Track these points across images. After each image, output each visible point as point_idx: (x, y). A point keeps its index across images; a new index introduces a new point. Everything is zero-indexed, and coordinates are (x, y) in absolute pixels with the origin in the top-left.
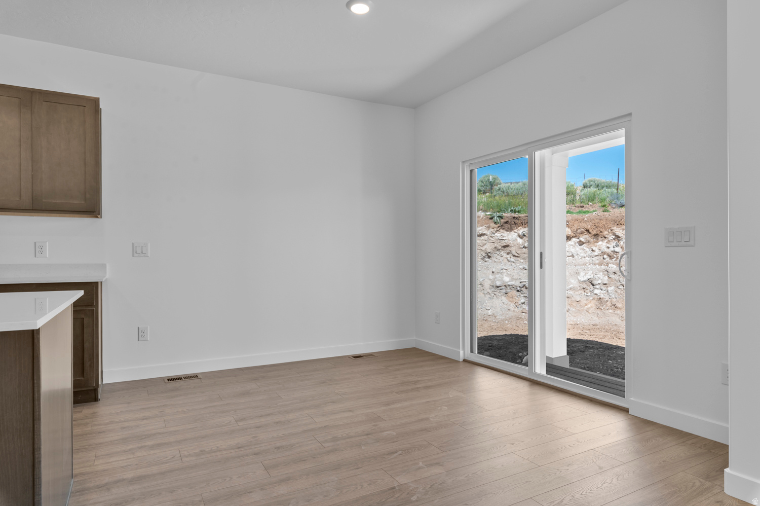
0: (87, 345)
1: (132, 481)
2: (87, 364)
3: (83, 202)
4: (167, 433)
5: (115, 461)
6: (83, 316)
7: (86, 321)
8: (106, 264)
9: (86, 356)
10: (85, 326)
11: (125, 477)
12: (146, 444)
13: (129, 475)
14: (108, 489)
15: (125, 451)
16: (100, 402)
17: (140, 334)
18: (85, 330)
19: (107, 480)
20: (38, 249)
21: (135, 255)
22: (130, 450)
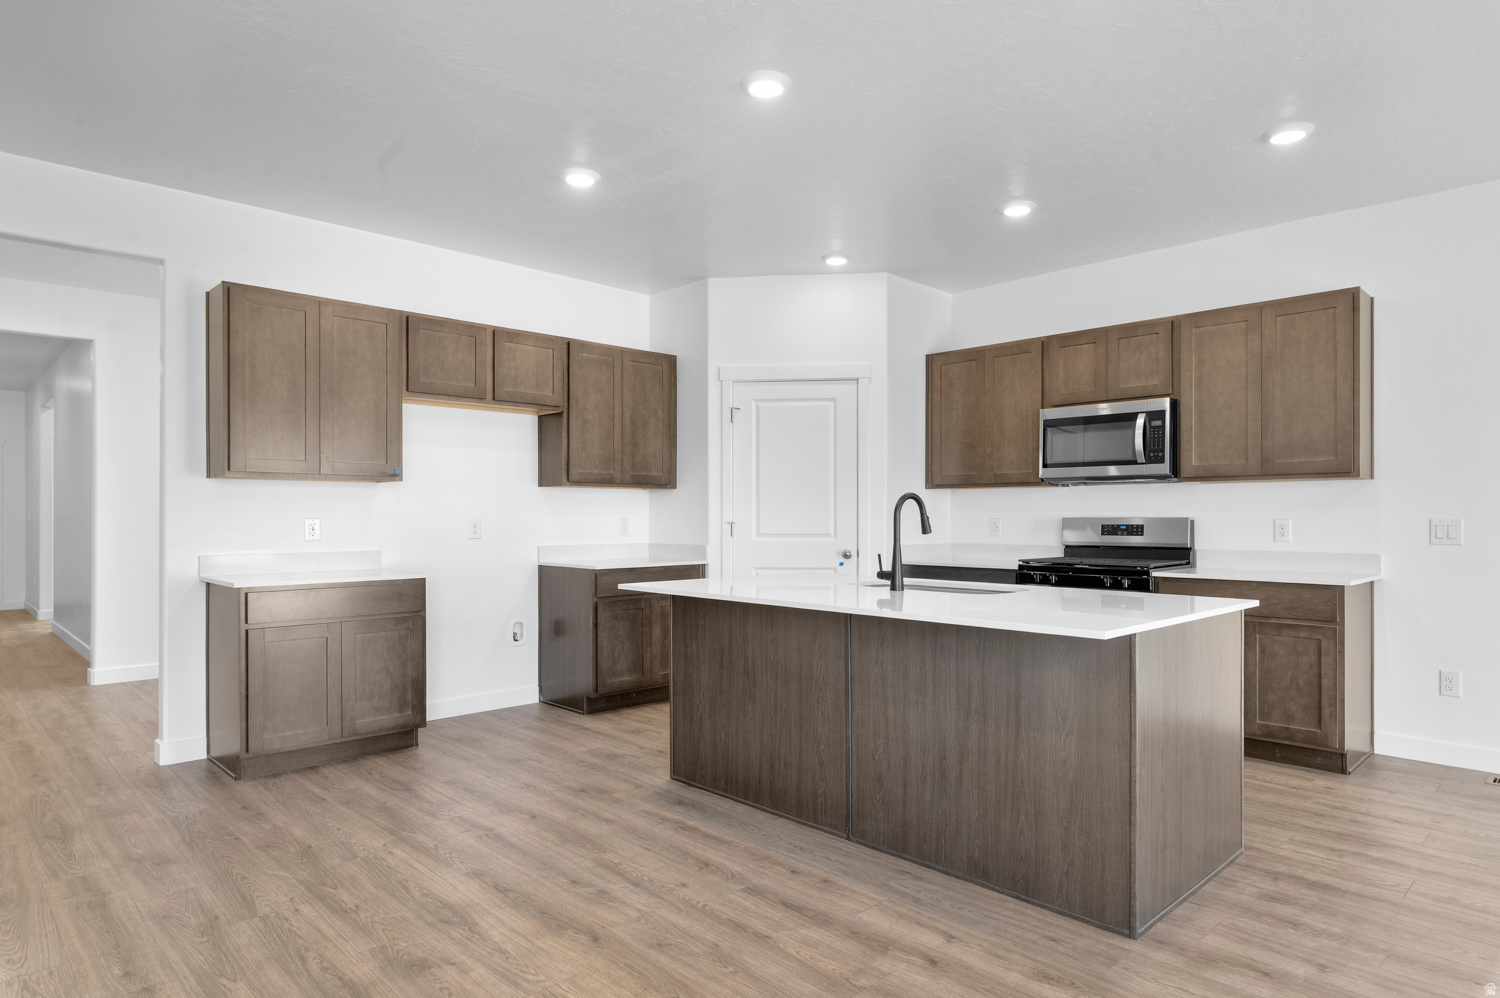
0: (1325, 681)
1: (1311, 885)
2: (1326, 712)
3: (1333, 459)
4: (1416, 852)
5: (1309, 855)
6: (1320, 637)
7: (1324, 644)
8: (1379, 556)
9: (1325, 699)
10: (1323, 652)
11: (1307, 876)
12: (1370, 853)
13: (1312, 876)
14: (1276, 879)
15: (1332, 849)
16: (1349, 778)
17: (1444, 683)
18: (1323, 658)
19: (1282, 868)
20: (1278, 530)
21: (1434, 540)
22: (1341, 850)
